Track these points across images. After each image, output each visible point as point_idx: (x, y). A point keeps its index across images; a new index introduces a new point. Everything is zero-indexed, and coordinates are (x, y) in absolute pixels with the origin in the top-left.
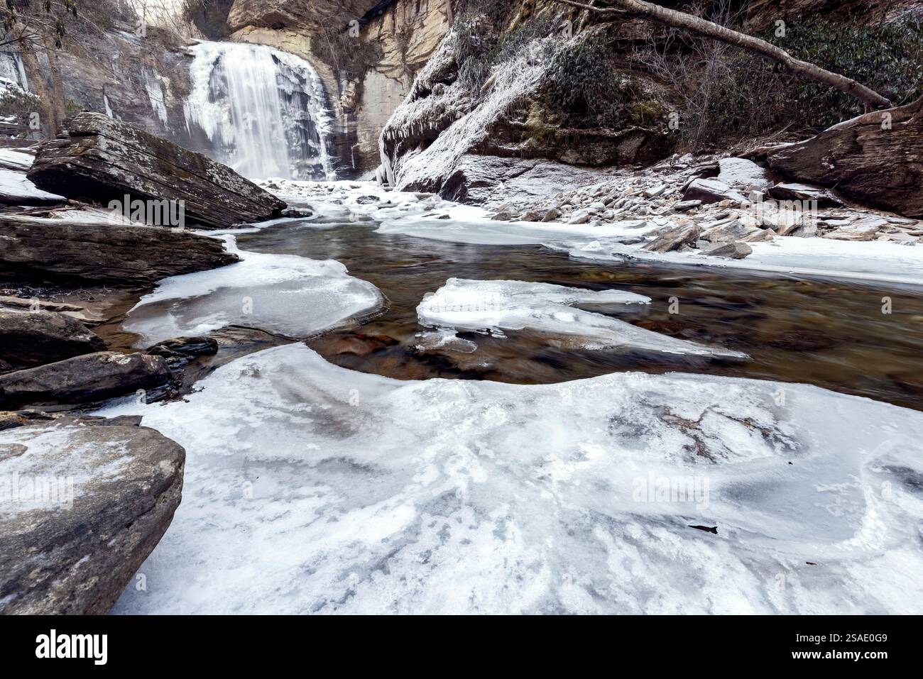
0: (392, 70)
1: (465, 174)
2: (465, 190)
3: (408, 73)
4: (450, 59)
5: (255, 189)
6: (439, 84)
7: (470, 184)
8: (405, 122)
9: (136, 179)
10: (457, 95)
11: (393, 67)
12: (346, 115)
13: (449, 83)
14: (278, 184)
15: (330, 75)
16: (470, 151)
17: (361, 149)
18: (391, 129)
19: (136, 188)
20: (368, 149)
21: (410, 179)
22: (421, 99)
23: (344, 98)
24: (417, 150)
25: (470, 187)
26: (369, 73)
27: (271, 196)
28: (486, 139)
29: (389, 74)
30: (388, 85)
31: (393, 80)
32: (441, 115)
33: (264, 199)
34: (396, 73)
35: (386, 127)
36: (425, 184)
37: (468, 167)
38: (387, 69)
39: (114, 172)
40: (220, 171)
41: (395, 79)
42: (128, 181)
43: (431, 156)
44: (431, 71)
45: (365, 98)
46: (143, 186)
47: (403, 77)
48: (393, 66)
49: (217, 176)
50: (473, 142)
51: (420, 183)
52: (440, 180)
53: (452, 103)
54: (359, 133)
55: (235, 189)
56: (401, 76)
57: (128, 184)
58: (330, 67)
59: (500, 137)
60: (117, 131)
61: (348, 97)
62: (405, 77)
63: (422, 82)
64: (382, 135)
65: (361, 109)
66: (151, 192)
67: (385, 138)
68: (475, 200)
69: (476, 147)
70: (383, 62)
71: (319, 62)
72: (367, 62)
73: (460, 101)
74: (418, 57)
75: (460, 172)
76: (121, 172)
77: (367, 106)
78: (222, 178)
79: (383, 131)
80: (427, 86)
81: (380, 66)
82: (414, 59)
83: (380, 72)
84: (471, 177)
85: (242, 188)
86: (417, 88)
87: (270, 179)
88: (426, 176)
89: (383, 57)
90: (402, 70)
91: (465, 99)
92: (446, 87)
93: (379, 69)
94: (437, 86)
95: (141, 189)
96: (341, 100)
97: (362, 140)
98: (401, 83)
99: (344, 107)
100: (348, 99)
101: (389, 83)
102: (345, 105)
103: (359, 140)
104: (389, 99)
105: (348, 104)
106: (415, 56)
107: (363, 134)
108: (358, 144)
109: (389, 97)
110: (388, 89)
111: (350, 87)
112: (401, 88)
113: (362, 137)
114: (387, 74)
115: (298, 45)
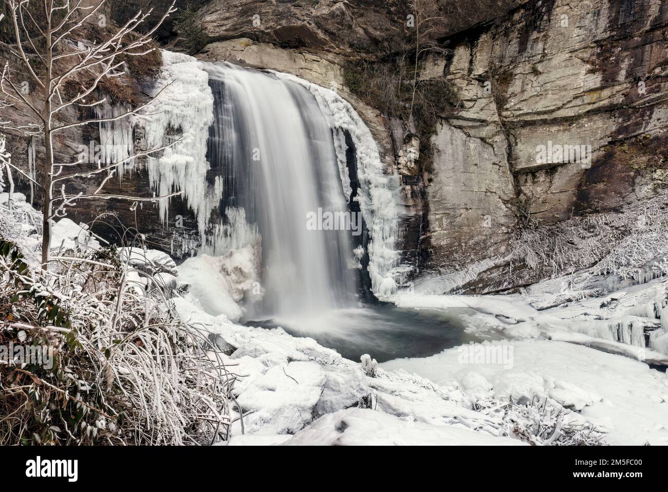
0: (479, 127)
3: (506, 135)
11: (481, 123)
12: (408, 187)
15: (380, 124)
17: (433, 240)
20: (443, 243)
23: (402, 160)
26: (438, 126)
29: (472, 132)
31: (479, 140)
34: (485, 132)
38: (471, 124)
41: (482, 139)
45: (437, 162)
47: (497, 138)
48: (483, 121)
54: (431, 217)
56: (494, 135)
58: (376, 111)
62: (499, 139)
65: (430, 180)
70: (464, 114)
71: (361, 104)
74: (529, 114)
77: (442, 177)
81: (458, 118)
82: (519, 116)
83: (455, 127)
89: (462, 107)
90: (497, 128)
93: (455, 122)
96: (399, 164)
97: (437, 229)
98: (492, 146)
99: (405, 176)
100: (409, 163)
101: (474, 144)
102: (405, 172)
103: (431, 227)
104: (476, 167)
105: (409, 170)
106: (521, 112)
107: (438, 219)
108: (429, 235)
109: (476, 165)
110: (472, 153)
111: (412, 146)
112: (492, 152)
113: (437, 223)
114: (470, 132)
115: (324, 75)
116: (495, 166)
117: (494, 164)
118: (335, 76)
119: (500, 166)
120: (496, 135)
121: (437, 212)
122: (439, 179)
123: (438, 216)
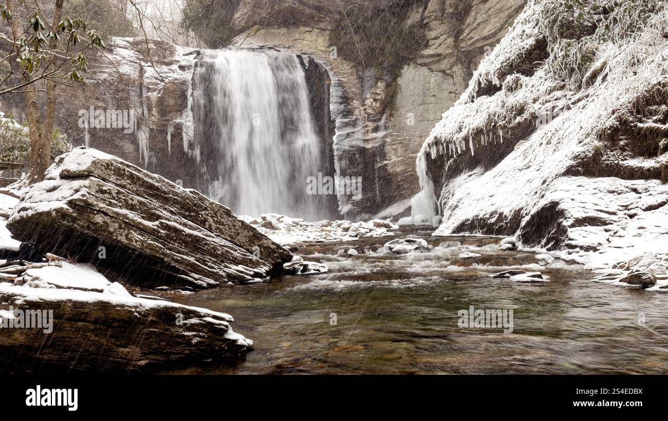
0: (439, 61)
1: (562, 206)
2: (563, 231)
3: (462, 63)
4: (531, 41)
5: (254, 235)
6: (513, 76)
7: (571, 222)
8: (460, 129)
9: (120, 228)
10: (543, 89)
11: (439, 57)
13: (529, 73)
14: (274, 222)
15: (351, 74)
16: (570, 172)
17: (389, 168)
18: (437, 142)
19: (119, 238)
20: (398, 170)
21: (465, 213)
22: (484, 99)
23: (369, 102)
24: (478, 170)
25: (573, 226)
26: (406, 67)
27: (273, 243)
28: (598, 153)
29: (434, 67)
30: (433, 80)
31: (440, 74)
32: (519, 119)
33: (265, 248)
34: (444, 65)
35: (430, 139)
36: (493, 220)
37: (570, 195)
38: (431, 60)
39: (99, 219)
40: (215, 213)
41: (444, 72)
42: (112, 230)
43: (501, 179)
44: (502, 58)
45: (399, 100)
46: (127, 236)
47: (455, 69)
48: (439, 55)
49: (211, 220)
50: (576, 157)
51: (484, 220)
52: (518, 215)
53: (535, 101)
54: (388, 148)
55: (230, 236)
57: (111, 233)
58: (352, 64)
59: (623, 149)
60: (111, 170)
61: (375, 100)
62: (458, 69)
63: (487, 74)
64: (422, 150)
65: (392, 115)
66: (134, 244)
67: (428, 155)
68: (582, 248)
69: (579, 165)
70: (427, 52)
72: (404, 54)
73: (548, 97)
74: (478, 40)
75: (554, 204)
76: (107, 219)
77: (402, 111)
78: (216, 222)
79: (425, 145)
80: (496, 81)
81: (423, 57)
82: (473, 44)
83: (421, 65)
84: (574, 211)
85: (238, 234)
86: (480, 83)
87: (263, 215)
88: (492, 209)
89: (427, 46)
90: (454, 59)
91: (558, 94)
92: (524, 79)
93: (420, 61)
94: (509, 78)
95: (123, 239)
96: (366, 105)
97: (393, 157)
98: (452, 76)
99: (369, 114)
100: (374, 104)
101: (434, 79)
102: (369, 111)
103: (388, 156)
104: (433, 99)
105: (374, 109)
106: (473, 40)
107: (395, 149)
108: (386, 162)
109: (434, 96)
110: (432, 86)
111: (378, 88)
112: (452, 82)
113: (393, 152)
114: (432, 67)
115: (314, 42)
116: (452, 95)
117: (451, 92)
118: (324, 40)
119: (456, 94)
120: (453, 66)
121: (393, 143)
122: (399, 113)
123: (395, 147)
